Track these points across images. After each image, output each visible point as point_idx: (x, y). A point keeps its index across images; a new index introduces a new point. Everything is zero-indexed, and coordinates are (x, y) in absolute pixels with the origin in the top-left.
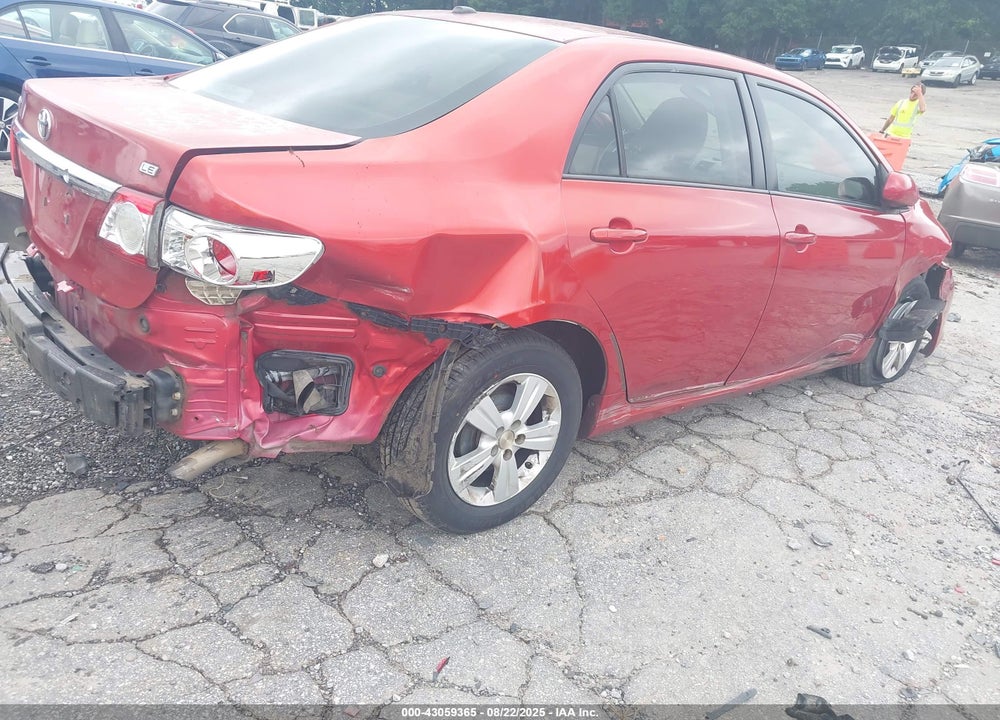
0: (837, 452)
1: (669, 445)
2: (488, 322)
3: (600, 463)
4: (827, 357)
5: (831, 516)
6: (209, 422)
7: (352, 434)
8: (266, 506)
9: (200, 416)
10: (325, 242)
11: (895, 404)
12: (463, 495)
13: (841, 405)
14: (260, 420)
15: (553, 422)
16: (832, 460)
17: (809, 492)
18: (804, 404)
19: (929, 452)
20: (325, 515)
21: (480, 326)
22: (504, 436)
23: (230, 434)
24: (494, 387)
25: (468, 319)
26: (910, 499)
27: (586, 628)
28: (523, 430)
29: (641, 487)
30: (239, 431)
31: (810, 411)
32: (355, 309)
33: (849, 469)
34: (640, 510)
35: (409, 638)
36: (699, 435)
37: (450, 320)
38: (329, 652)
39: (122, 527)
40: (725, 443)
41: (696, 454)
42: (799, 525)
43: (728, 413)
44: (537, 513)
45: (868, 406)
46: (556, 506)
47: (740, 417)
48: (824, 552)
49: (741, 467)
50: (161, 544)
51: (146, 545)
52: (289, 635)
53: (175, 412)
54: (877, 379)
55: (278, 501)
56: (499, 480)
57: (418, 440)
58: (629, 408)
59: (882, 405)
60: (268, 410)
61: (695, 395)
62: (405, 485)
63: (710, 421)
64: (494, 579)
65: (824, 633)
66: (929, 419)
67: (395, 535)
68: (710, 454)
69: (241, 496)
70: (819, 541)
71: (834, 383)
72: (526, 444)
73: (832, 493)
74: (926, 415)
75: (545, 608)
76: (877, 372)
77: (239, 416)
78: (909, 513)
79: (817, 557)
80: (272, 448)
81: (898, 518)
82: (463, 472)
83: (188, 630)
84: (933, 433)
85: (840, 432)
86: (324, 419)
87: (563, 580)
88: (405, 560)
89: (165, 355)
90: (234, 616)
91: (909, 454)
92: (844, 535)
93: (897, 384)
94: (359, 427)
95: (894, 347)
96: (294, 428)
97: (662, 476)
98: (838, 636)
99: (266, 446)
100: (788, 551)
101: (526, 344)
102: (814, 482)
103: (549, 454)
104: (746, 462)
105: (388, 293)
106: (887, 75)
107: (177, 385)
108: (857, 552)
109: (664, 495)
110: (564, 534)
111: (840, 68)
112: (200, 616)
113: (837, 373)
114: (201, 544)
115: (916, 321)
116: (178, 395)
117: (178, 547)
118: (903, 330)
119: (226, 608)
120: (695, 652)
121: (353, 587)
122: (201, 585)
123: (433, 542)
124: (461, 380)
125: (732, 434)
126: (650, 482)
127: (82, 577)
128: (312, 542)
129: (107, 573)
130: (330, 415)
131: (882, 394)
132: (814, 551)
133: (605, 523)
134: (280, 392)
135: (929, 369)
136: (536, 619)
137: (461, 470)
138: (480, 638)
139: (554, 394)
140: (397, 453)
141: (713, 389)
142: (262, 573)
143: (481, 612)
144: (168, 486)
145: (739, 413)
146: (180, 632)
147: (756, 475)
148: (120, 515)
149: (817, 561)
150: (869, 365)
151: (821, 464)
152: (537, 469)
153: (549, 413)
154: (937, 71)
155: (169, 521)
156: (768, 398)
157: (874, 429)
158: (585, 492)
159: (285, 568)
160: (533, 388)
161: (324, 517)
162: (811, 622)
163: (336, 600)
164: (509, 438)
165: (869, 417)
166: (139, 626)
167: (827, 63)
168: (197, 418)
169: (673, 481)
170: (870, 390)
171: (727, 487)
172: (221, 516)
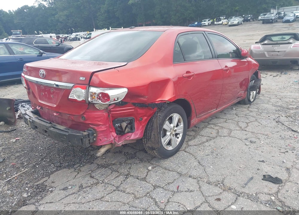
0: (248, 121)
1: (206, 128)
2: (165, 102)
3: (191, 136)
4: (237, 98)
5: (253, 136)
6: (103, 140)
7: (137, 136)
8: (113, 163)
9: (101, 139)
10: (128, 88)
11: (256, 107)
12: (165, 148)
13: (243, 110)
14: (116, 137)
15: (182, 125)
16: (247, 123)
17: (245, 131)
18: (234, 112)
19: (269, 116)
20: (129, 161)
21: (163, 103)
22: (172, 131)
23: (109, 142)
24: (168, 118)
25: (160, 102)
26: (269, 128)
27: (207, 172)
28: (176, 128)
29: (204, 139)
30: (112, 141)
31: (236, 113)
32: (134, 104)
33: (252, 124)
34: (206, 144)
35: (167, 184)
36: (212, 124)
37: (157, 103)
38: (149, 191)
39: (79, 175)
40: (219, 125)
41: (213, 129)
42: (246, 139)
43: (217, 118)
44: (182, 150)
45: (250, 109)
46: (185, 148)
47: (220, 118)
48: (255, 144)
49: (226, 129)
50: (92, 177)
51: (88, 178)
52: (137, 189)
53: (95, 139)
54: (250, 102)
55: (116, 161)
56: (173, 142)
57: (154, 135)
58: (197, 119)
59: (253, 108)
60: (117, 134)
61: (210, 113)
62: (152, 147)
63: (213, 120)
64: (179, 167)
65: (263, 161)
66: (266, 109)
67: (150, 162)
68: (217, 128)
69: (106, 162)
70: (252, 142)
71: (239, 105)
72: (177, 132)
73: (250, 131)
74: (265, 108)
75: (195, 170)
76: (249, 100)
77: (111, 137)
78: (270, 131)
79: (254, 145)
80: (120, 143)
81: (269, 133)
82: (165, 141)
83: (112, 194)
84: (268, 112)
85: (246, 116)
86: (130, 134)
87: (196, 163)
88: (155, 167)
89: (90, 125)
90: (121, 188)
91: (265, 118)
92: (257, 139)
93: (255, 102)
94: (138, 135)
95: (252, 93)
96: (123, 138)
97: (208, 135)
98: (266, 161)
99: (119, 143)
100: (246, 146)
101: (173, 106)
102: (245, 129)
103: (182, 134)
104: (227, 128)
105: (142, 99)
106: (219, 25)
107: (94, 132)
108: (263, 142)
109: (211, 140)
110: (191, 153)
111: (206, 26)
112: (112, 190)
113: (239, 103)
114: (102, 175)
115: (256, 85)
116: (95, 135)
117: (97, 177)
118: (253, 88)
119: (117, 187)
120: (235, 172)
121: (146, 176)
122: (108, 184)
123: (160, 162)
124: (161, 118)
125: (220, 122)
126: (206, 137)
127: (77, 188)
128: (130, 168)
129: (82, 186)
130: (131, 133)
131: (252, 106)
132: (252, 145)
133: (199, 149)
134: (119, 129)
135: (260, 97)
136: (194, 173)
137: (164, 141)
138: (184, 180)
139: (181, 118)
140: (148, 139)
141: (214, 111)
142: (121, 178)
143: (180, 174)
144: (84, 164)
145: (219, 117)
146: (110, 195)
147: (231, 131)
148: (76, 173)
149: (254, 146)
150: (247, 99)
151: (245, 125)
152: (180, 138)
153: (180, 123)
154: (232, 22)
155: (90, 171)
156: (225, 112)
157: (254, 114)
158: (191, 143)
159: (127, 175)
160: (176, 117)
161: (129, 162)
162: (259, 160)
163: (144, 179)
164: (173, 131)
165: (251, 111)
166: (99, 196)
167: (202, 25)
168: (100, 140)
169: (211, 136)
170: (249, 105)
171: (225, 135)
172: (103, 168)
